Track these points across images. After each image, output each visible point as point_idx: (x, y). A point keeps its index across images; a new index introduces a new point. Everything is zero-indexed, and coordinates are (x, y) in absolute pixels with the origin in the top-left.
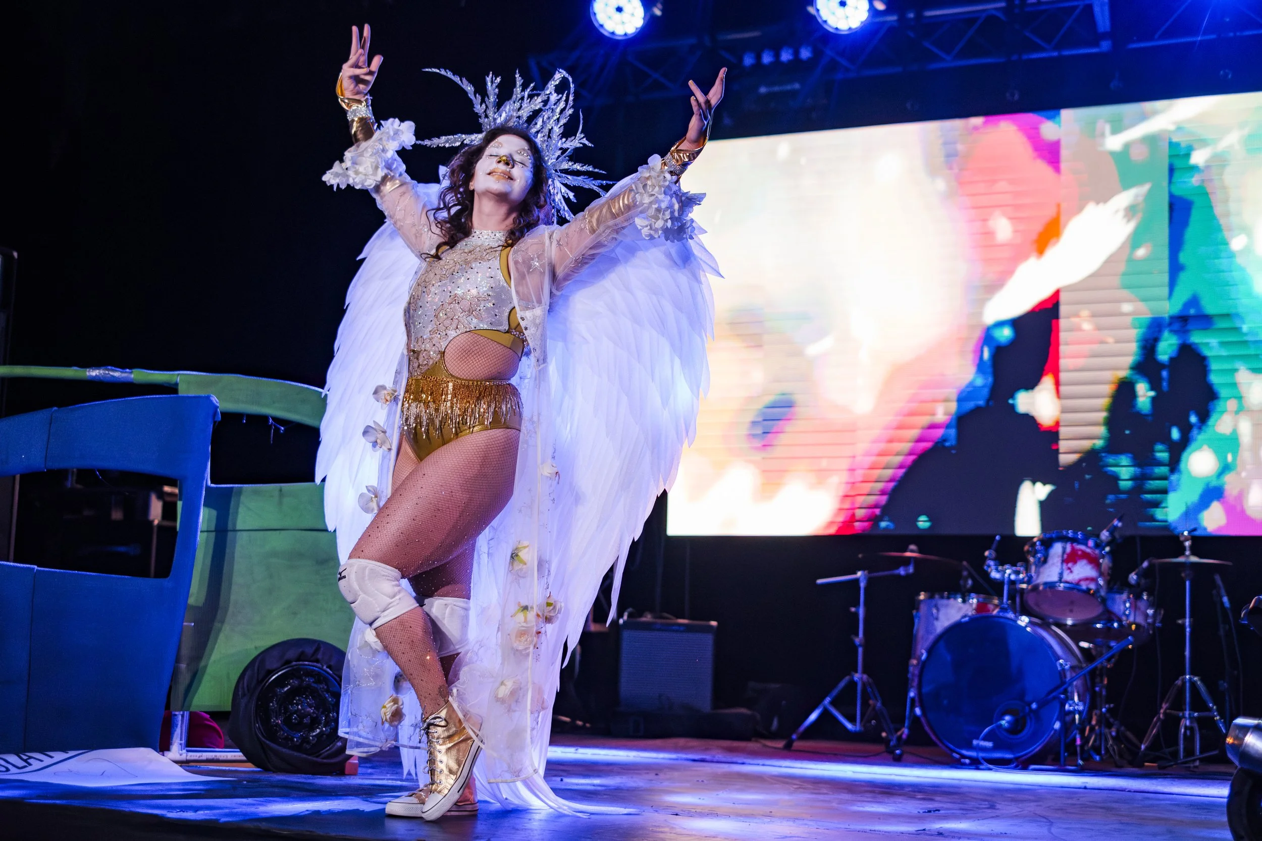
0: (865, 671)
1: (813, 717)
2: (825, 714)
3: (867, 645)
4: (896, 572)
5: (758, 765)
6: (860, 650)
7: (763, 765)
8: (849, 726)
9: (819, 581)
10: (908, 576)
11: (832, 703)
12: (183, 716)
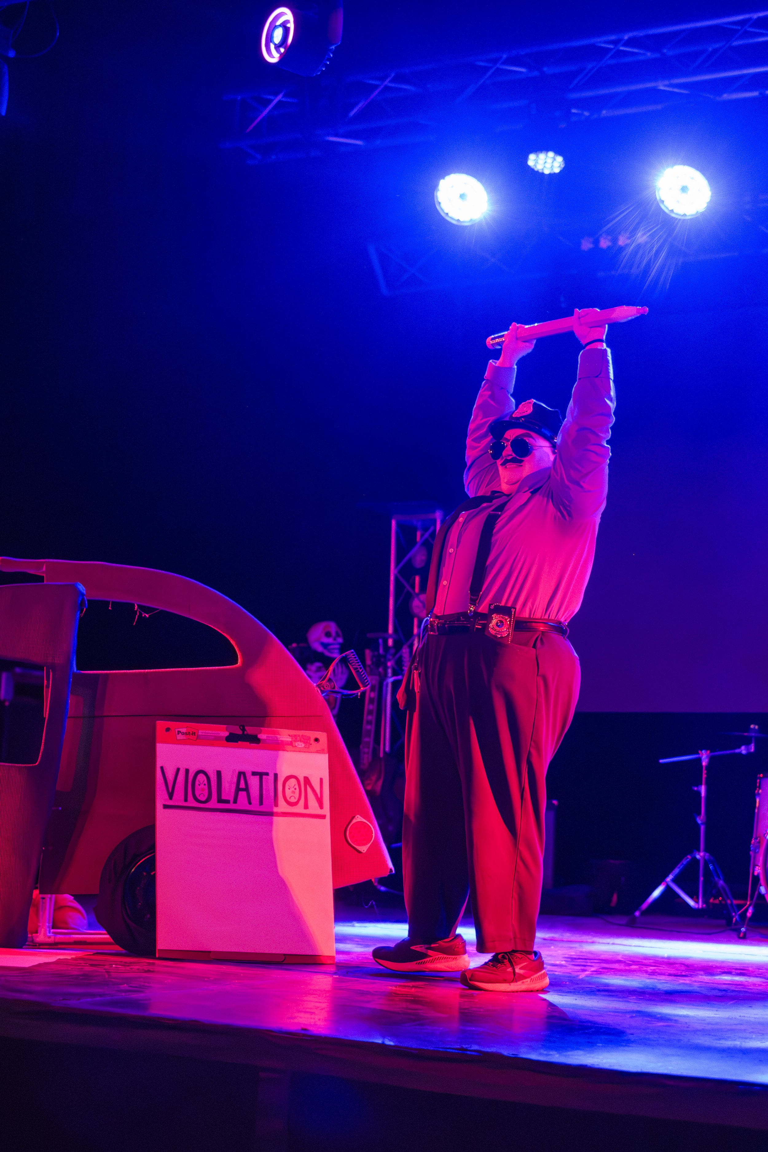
0: (706, 850)
1: (657, 893)
2: (668, 890)
3: (707, 823)
4: (737, 751)
5: (609, 944)
6: (702, 828)
7: (613, 944)
8: (691, 903)
9: (661, 761)
10: (749, 754)
11: (673, 880)
12: (50, 899)
